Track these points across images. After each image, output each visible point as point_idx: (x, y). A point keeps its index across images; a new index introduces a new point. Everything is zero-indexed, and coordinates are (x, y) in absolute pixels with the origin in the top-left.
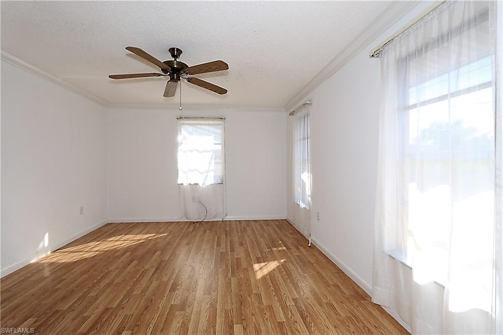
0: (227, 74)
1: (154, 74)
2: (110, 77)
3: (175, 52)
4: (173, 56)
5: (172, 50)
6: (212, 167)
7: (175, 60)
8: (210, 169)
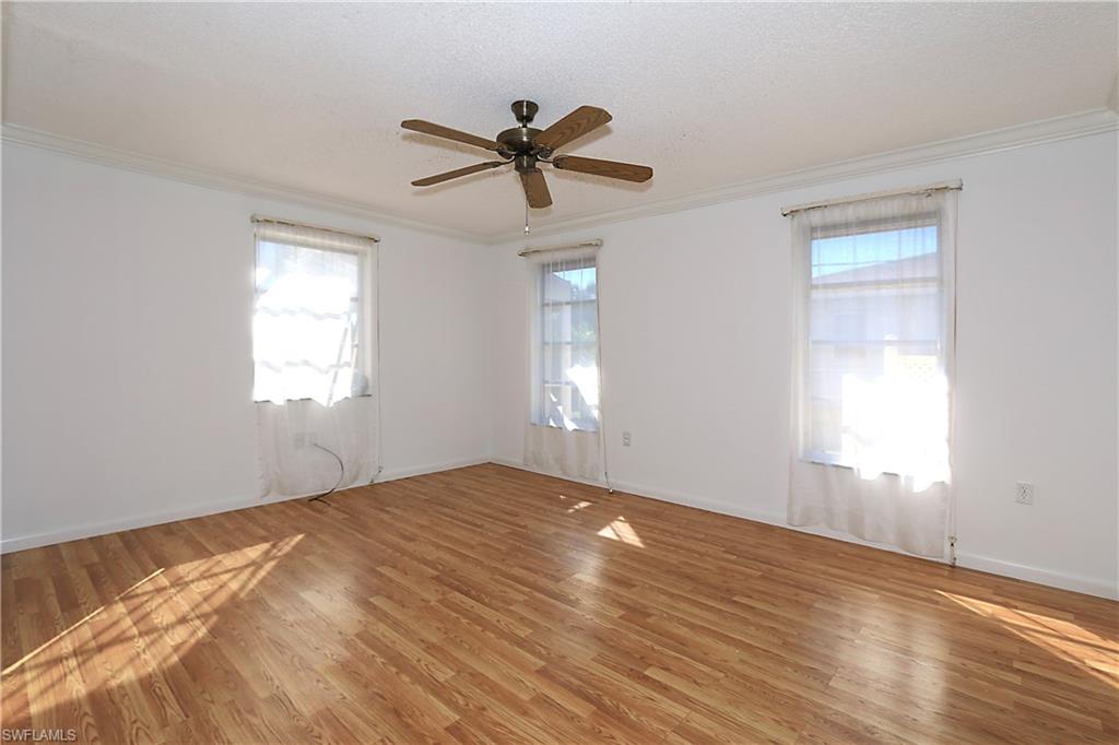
0: (609, 131)
1: (485, 166)
2: (413, 183)
3: (525, 110)
4: (521, 118)
5: (517, 106)
6: (348, 355)
7: (525, 126)
8: (342, 361)
